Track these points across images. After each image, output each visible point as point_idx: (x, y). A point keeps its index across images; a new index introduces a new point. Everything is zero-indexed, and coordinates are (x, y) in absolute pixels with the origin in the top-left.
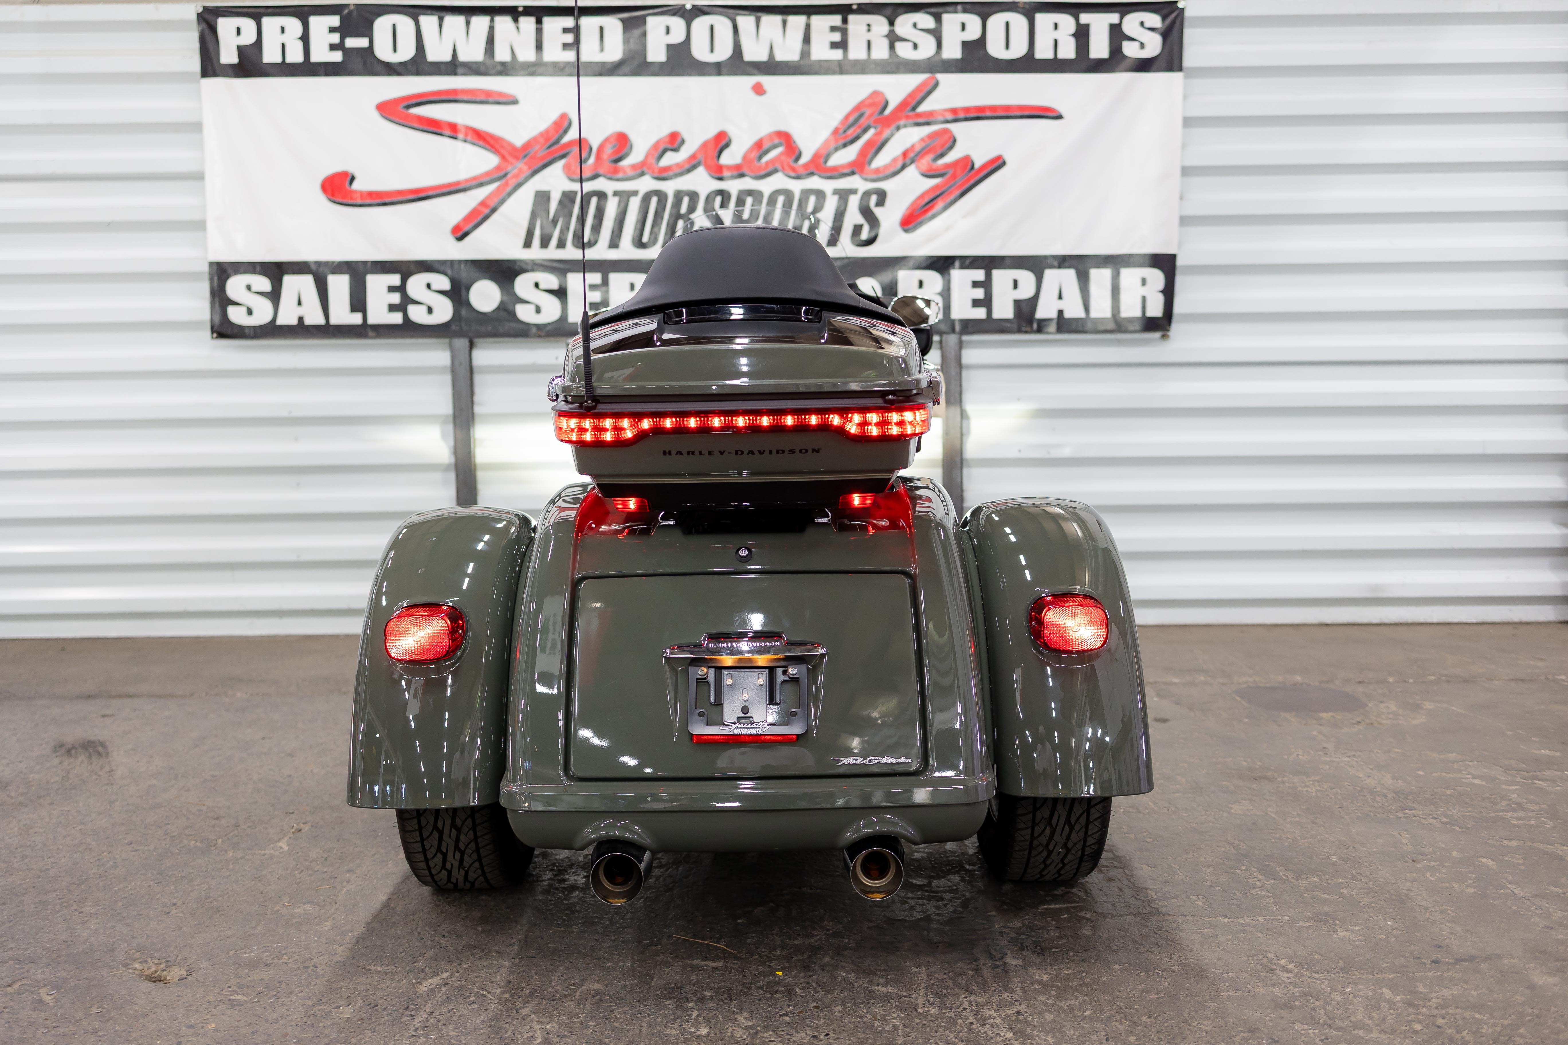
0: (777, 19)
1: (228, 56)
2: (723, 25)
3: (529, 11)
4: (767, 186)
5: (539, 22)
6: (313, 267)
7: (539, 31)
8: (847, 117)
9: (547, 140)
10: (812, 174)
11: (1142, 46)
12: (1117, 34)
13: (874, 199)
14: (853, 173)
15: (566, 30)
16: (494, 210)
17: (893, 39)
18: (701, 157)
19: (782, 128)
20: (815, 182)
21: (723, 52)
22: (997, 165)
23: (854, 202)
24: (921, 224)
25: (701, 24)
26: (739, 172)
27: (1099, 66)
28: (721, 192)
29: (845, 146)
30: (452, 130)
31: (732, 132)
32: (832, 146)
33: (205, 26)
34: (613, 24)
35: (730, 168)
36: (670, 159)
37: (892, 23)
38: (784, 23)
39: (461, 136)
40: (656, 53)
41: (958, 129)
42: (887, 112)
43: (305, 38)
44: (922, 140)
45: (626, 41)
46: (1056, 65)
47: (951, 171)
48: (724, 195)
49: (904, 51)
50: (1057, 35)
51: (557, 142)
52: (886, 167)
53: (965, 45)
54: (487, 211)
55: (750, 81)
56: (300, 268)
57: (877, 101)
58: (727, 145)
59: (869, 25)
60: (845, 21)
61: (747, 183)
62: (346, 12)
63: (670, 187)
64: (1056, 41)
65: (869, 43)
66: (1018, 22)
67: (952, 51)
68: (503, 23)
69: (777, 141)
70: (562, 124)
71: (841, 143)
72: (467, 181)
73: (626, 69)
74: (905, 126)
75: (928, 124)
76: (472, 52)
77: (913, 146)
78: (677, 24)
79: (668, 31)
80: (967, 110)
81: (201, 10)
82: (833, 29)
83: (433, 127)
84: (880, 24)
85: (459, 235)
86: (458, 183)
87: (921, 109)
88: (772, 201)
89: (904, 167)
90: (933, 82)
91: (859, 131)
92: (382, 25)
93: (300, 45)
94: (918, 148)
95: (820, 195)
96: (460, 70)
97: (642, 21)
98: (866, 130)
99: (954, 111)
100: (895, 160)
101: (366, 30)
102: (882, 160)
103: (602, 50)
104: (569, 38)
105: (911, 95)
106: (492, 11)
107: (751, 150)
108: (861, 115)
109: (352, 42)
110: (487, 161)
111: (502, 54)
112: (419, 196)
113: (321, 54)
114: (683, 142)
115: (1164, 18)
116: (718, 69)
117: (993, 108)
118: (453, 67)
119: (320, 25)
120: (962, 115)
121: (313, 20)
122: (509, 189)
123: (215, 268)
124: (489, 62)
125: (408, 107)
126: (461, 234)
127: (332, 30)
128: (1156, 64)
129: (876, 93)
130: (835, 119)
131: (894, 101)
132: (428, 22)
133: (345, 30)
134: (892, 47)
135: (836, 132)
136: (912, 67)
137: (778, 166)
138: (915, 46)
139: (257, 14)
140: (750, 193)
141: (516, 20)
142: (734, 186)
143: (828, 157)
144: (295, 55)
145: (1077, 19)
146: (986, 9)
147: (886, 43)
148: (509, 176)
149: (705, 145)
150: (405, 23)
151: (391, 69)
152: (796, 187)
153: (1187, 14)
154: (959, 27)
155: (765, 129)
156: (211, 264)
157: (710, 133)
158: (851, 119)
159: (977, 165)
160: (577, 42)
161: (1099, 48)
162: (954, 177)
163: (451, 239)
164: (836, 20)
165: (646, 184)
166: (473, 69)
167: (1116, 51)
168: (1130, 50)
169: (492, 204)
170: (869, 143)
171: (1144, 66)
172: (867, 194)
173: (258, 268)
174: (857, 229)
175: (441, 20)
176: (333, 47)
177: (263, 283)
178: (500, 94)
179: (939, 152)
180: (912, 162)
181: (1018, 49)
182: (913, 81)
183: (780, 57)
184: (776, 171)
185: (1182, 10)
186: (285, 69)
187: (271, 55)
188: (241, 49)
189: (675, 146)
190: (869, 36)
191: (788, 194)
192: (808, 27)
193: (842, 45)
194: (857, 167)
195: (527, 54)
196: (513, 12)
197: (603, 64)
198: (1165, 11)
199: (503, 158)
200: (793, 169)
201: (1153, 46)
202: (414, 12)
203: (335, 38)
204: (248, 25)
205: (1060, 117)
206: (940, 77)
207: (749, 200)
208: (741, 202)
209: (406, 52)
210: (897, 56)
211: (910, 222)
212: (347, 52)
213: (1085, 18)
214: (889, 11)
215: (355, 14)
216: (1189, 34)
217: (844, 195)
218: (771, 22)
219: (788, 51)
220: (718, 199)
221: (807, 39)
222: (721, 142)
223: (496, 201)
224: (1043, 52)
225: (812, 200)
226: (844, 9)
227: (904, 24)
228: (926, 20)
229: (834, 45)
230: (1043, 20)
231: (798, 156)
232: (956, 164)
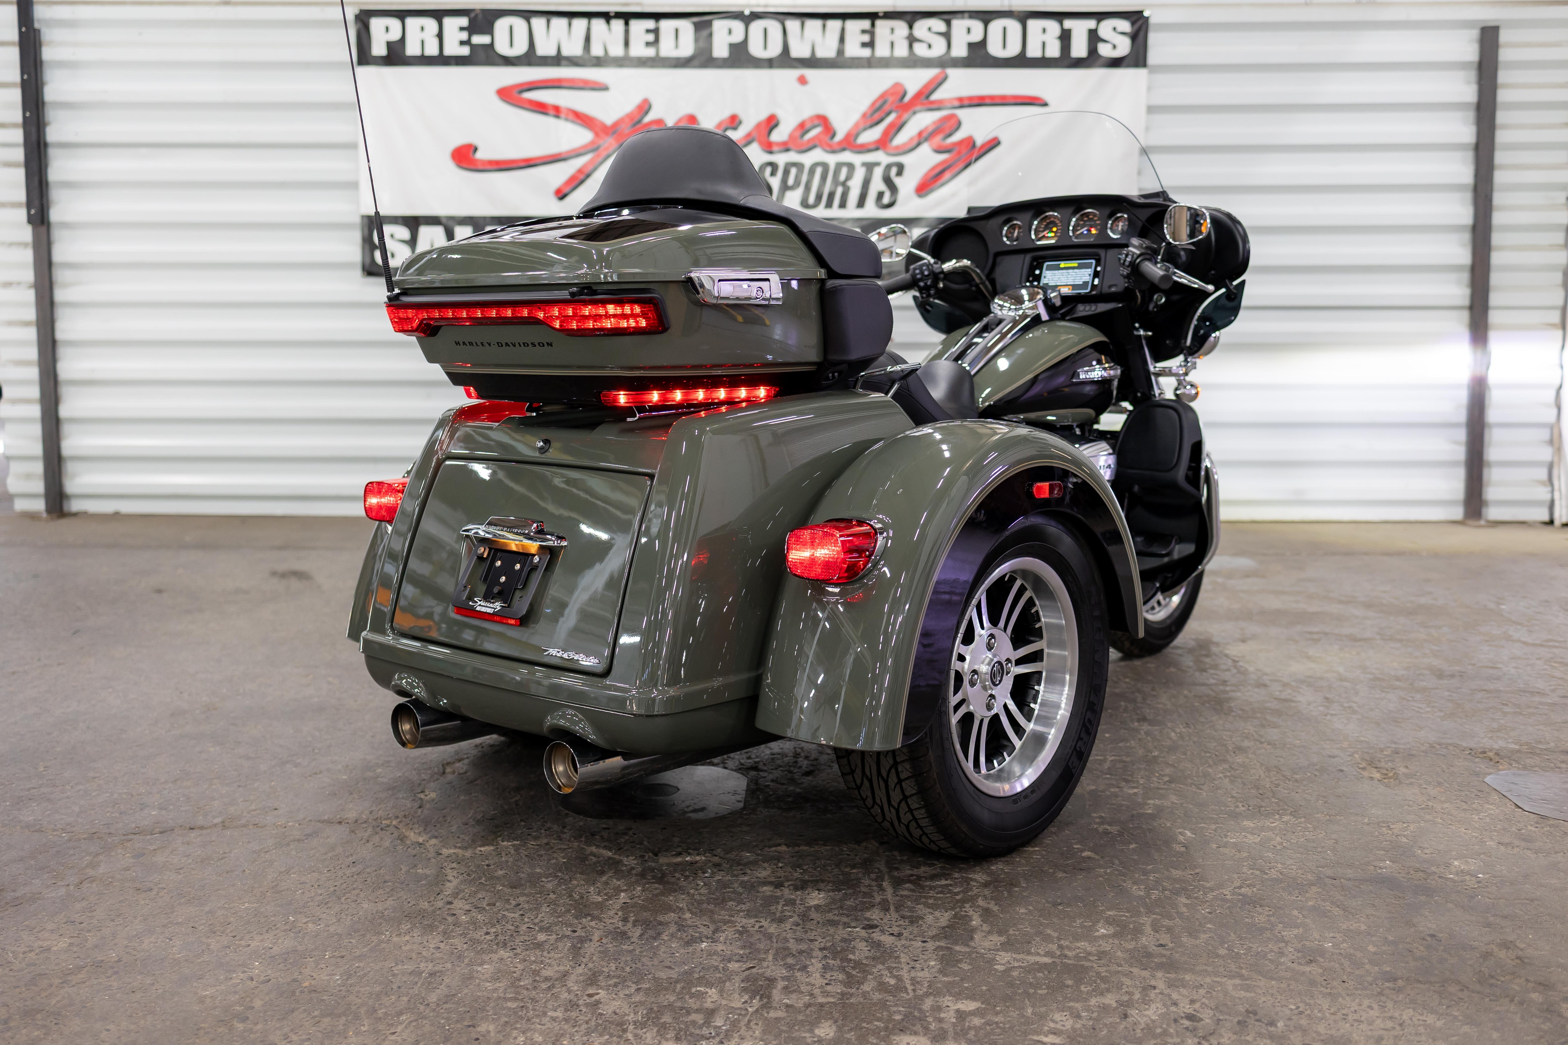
0: (818, 23)
1: (379, 49)
2: (774, 27)
3: (619, 15)
4: (808, 159)
5: (627, 24)
6: (444, 221)
7: (627, 32)
8: (874, 103)
9: (632, 119)
10: (844, 150)
11: (1114, 47)
12: (1094, 37)
13: (894, 171)
14: (877, 149)
15: (648, 31)
16: (588, 176)
17: (912, 40)
18: (755, 135)
19: (821, 112)
20: (847, 156)
21: (774, 50)
22: (994, 144)
23: (878, 173)
24: (932, 191)
25: (757, 26)
26: (786, 147)
27: (1078, 63)
28: (771, 164)
29: (872, 126)
30: (557, 111)
31: (781, 114)
32: (862, 127)
33: (360, 25)
34: (686, 26)
35: (778, 144)
37: (911, 27)
38: (824, 26)
39: (563, 115)
40: (720, 50)
41: (963, 114)
42: (907, 99)
43: (440, 36)
44: (934, 123)
45: (696, 40)
46: (1044, 62)
47: (956, 149)
48: (774, 166)
49: (920, 50)
50: (1045, 38)
51: (640, 121)
52: (904, 145)
53: (971, 46)
54: (582, 177)
55: (795, 73)
56: (433, 221)
57: (898, 92)
58: (776, 125)
59: (892, 30)
60: (873, 25)
61: (793, 157)
62: (472, 15)
64: (1044, 44)
65: (892, 44)
66: (1014, 26)
67: (960, 50)
68: (598, 24)
69: (816, 122)
70: (645, 107)
71: (868, 124)
72: (568, 152)
73: (696, 62)
74: (920, 111)
75: (938, 109)
76: (573, 48)
77: (926, 128)
78: (738, 26)
79: (730, 32)
80: (971, 98)
81: (357, 12)
82: (864, 32)
83: (541, 108)
84: (901, 27)
85: (560, 195)
86: (560, 154)
87: (934, 97)
88: (812, 171)
89: (918, 145)
90: (943, 76)
91: (883, 115)
92: (501, 25)
93: (436, 41)
94: (930, 129)
95: (851, 167)
96: (564, 62)
97: (709, 24)
98: (888, 114)
99: (960, 99)
100: (911, 139)
101: (488, 29)
102: (902, 138)
103: (677, 46)
104: (651, 37)
105: (926, 86)
106: (589, 15)
107: (795, 129)
108: (885, 102)
109: (478, 39)
110: (582, 136)
111: (597, 50)
112: (529, 164)
113: (453, 48)
114: (740, 123)
115: (1133, 24)
116: (770, 63)
117: (992, 97)
118: (557, 60)
119: (452, 25)
120: (966, 103)
121: (448, 21)
122: (600, 159)
123: (366, 221)
124: (586, 56)
125: (521, 92)
126: (561, 195)
127: (462, 29)
128: (1126, 62)
129: (897, 85)
130: (864, 104)
131: (912, 90)
132: (538, 23)
133: (472, 29)
134: (911, 46)
135: (864, 115)
136: (927, 63)
137: (817, 143)
138: (930, 46)
139: (402, 15)
140: (794, 164)
141: (608, 22)
142: (781, 159)
143: (857, 136)
144: (432, 50)
145: (1061, 24)
146: (987, 17)
147: (905, 44)
148: (601, 149)
149: (758, 126)
150: (519, 24)
151: (508, 61)
152: (832, 160)
153: (1152, 21)
154: (965, 31)
155: (807, 113)
156: (363, 217)
157: (763, 116)
158: (878, 105)
159: (979, 142)
160: (657, 40)
161: (1079, 49)
162: (959, 153)
163: (554, 200)
164: (866, 24)
166: (573, 62)
167: (1093, 51)
168: (1104, 50)
169: (587, 171)
170: (891, 126)
171: (1116, 63)
172: (889, 167)
173: (400, 221)
174: (880, 195)
175: (548, 21)
176: (462, 43)
177: (404, 233)
178: (595, 83)
179: (947, 132)
180: (926, 140)
181: (1013, 50)
182: (926, 75)
183: (820, 54)
184: (814, 147)
185: (1147, 18)
186: (424, 60)
187: (412, 49)
188: (389, 45)
189: (734, 125)
190: (892, 38)
191: (825, 166)
192: (843, 30)
193: (871, 44)
194: (882, 144)
195: (617, 50)
196: (606, 16)
197: (678, 59)
198: (1134, 18)
199: (597, 134)
200: (830, 146)
201: (1123, 47)
202: (527, 15)
203: (464, 36)
204: (394, 24)
205: (1045, 104)
206: (949, 71)
207: (793, 171)
208: (786, 172)
209: (520, 48)
210: (915, 55)
211: (923, 189)
212: (473, 47)
213: (1068, 24)
214: (909, 17)
215: (480, 17)
216: (1153, 38)
217: (870, 167)
218: (814, 25)
219: (827, 49)
220: (768, 170)
221: (842, 40)
222: (772, 123)
223: (590, 168)
224: (1034, 51)
225: (844, 172)
226: (872, 16)
227: (921, 28)
228: (939, 25)
229: (864, 45)
230: (1034, 25)
231: (834, 135)
232: (960, 143)
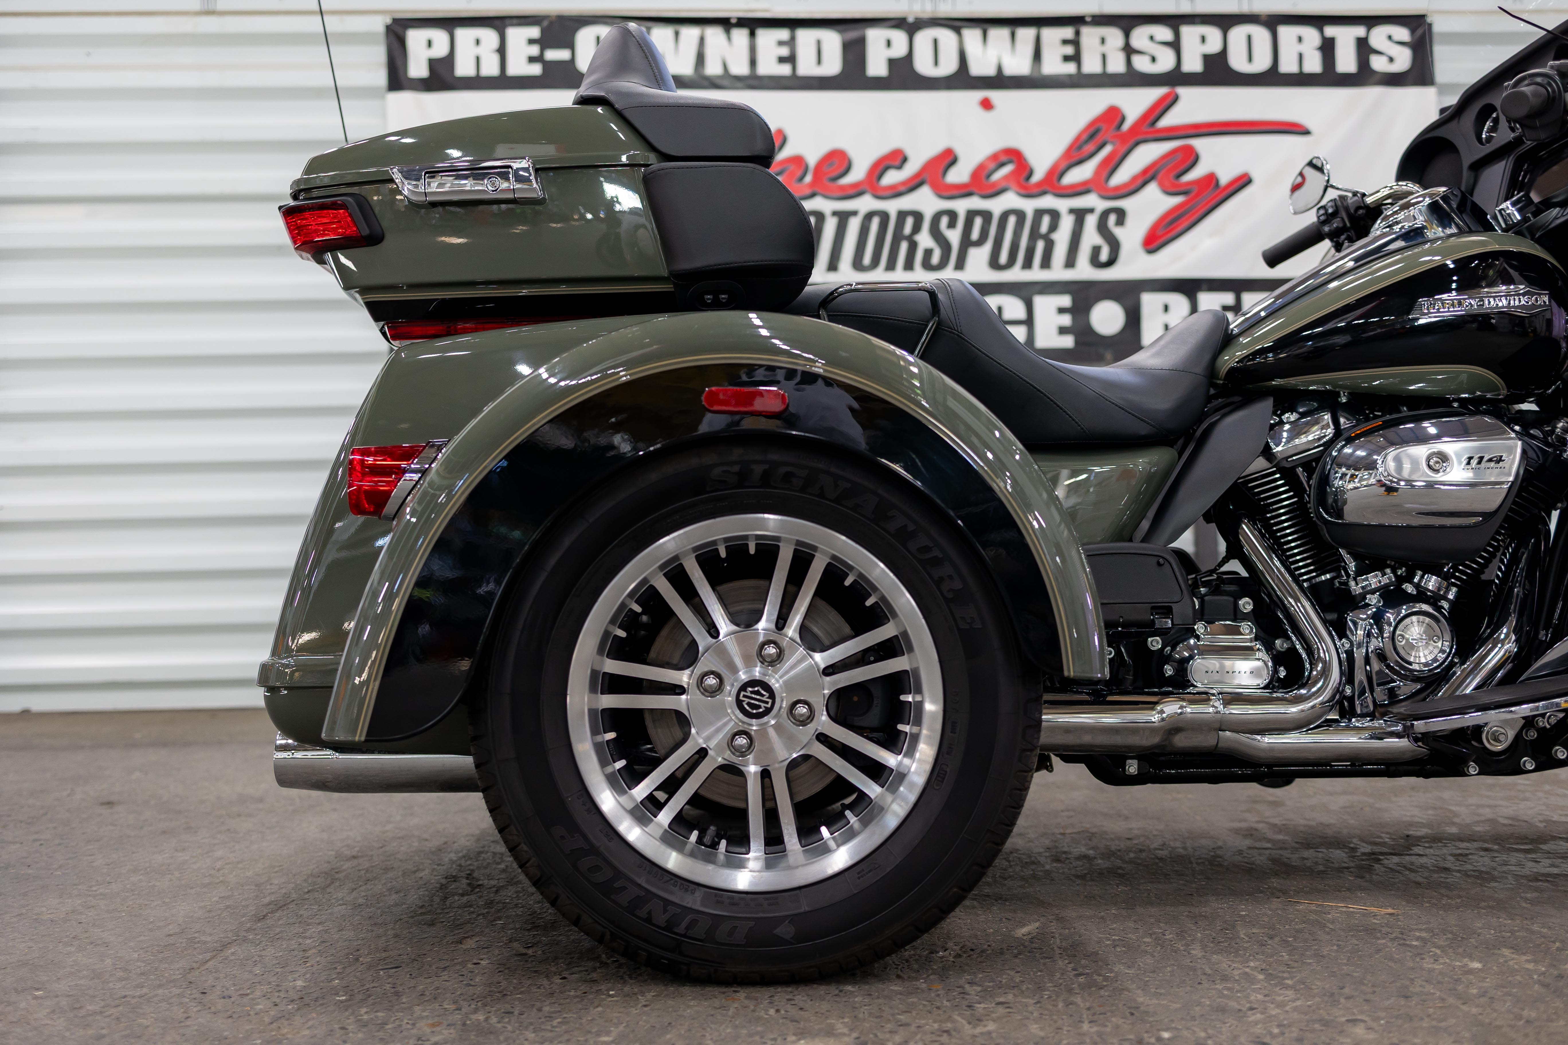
0: (1005, 32)
1: (418, 69)
2: (947, 38)
3: (742, 22)
4: (997, 206)
5: (753, 34)
7: (753, 45)
8: (1081, 134)
10: (1044, 193)
11: (1391, 60)
12: (1364, 47)
13: (1112, 219)
14: (1090, 191)
15: (781, 43)
17: (1129, 51)
19: (1011, 144)
20: (1048, 202)
21: (948, 66)
22: (1244, 181)
23: (1091, 222)
24: (1164, 245)
25: (924, 37)
26: (963, 191)
27: (1346, 81)
28: (948, 212)
29: (1080, 161)
31: (959, 148)
32: (1065, 164)
33: (392, 37)
34: (831, 38)
35: (956, 186)
36: (891, 178)
37: (1127, 35)
38: (1013, 36)
40: (877, 68)
41: (1199, 144)
42: (1126, 127)
43: (502, 51)
44: (1162, 157)
45: (845, 54)
46: (1301, 80)
47: (1195, 190)
48: (953, 216)
49: (1141, 64)
50: (1302, 48)
52: (1125, 184)
53: (1206, 58)
55: (979, 95)
57: (1114, 117)
58: (954, 163)
59: (1103, 38)
60: (1077, 33)
61: (975, 203)
62: (546, 23)
63: (892, 207)
64: (1301, 56)
65: (1104, 57)
66: (1261, 34)
67: (1193, 64)
68: (715, 34)
69: (1006, 158)
70: (778, 140)
71: (1076, 159)
73: (845, 83)
74: (1144, 142)
75: (1169, 139)
76: (681, 65)
77: (1153, 164)
78: (899, 37)
79: (889, 44)
80: (1210, 125)
81: (389, 22)
82: (1065, 42)
84: (1115, 36)
87: (1161, 124)
88: (1003, 222)
89: (1144, 184)
90: (1173, 96)
91: (1095, 147)
92: (585, 36)
93: (496, 58)
94: (1157, 166)
95: (1055, 214)
97: (861, 33)
98: (1102, 146)
99: (1195, 127)
100: (1133, 179)
101: (567, 41)
102: (1122, 176)
103: (819, 64)
104: (785, 51)
105: (1151, 110)
106: (703, 22)
107: (978, 169)
108: (1097, 130)
109: (552, 55)
111: (713, 68)
113: (519, 67)
114: (907, 159)
115: (1412, 32)
116: (943, 84)
117: (1237, 123)
119: (518, 36)
120: (1204, 130)
121: (511, 31)
124: (698, 75)
127: (532, 41)
128: (1406, 78)
129: (1112, 109)
130: (1069, 136)
133: (545, 41)
134: (1128, 59)
135: (1069, 149)
136: (1149, 80)
137: (1008, 185)
138: (1154, 59)
139: (449, 24)
140: (980, 212)
141: (728, 32)
142: (962, 206)
143: (1062, 175)
144: (491, 69)
145: (1321, 31)
146: (1227, 22)
147: (1121, 56)
149: (930, 164)
152: (1029, 206)
153: (1437, 28)
154: (1199, 40)
155: (995, 145)
157: (935, 151)
158: (1086, 135)
159: (1223, 182)
160: (793, 55)
161: (1346, 62)
162: (1199, 194)
164: (1068, 32)
165: (866, 204)
166: (682, 82)
167: (1364, 64)
168: (1378, 64)
170: (1107, 160)
171: (1394, 80)
172: (1105, 213)
174: (1096, 251)
176: (532, 60)
179: (1180, 168)
180: (1154, 178)
181: (1261, 63)
182: (1152, 95)
183: (1009, 71)
184: (1004, 190)
185: (1431, 25)
186: (480, 83)
187: (464, 68)
188: (432, 63)
189: (898, 164)
190: (1104, 50)
191: (1021, 215)
192: (1039, 40)
193: (1076, 58)
194: (1095, 185)
195: (740, 67)
196: (725, 24)
197: (821, 78)
198: (1414, 25)
200: (1025, 188)
201: (1403, 60)
203: (535, 50)
204: (439, 36)
205: (1307, 132)
206: (1181, 91)
207: (978, 222)
208: (969, 224)
210: (1134, 69)
211: (1152, 242)
212: (548, 65)
213: (1330, 31)
214: (1124, 23)
215: (557, 25)
216: (1438, 49)
217: (1080, 215)
218: (999, 34)
219: (1018, 65)
220: (945, 220)
221: (1037, 53)
222: (948, 159)
224: (1288, 66)
225: (1046, 221)
226: (1076, 21)
227: (1140, 37)
228: (1164, 33)
229: (1067, 59)
230: (1286, 33)
231: (1031, 173)
232: (1199, 182)
